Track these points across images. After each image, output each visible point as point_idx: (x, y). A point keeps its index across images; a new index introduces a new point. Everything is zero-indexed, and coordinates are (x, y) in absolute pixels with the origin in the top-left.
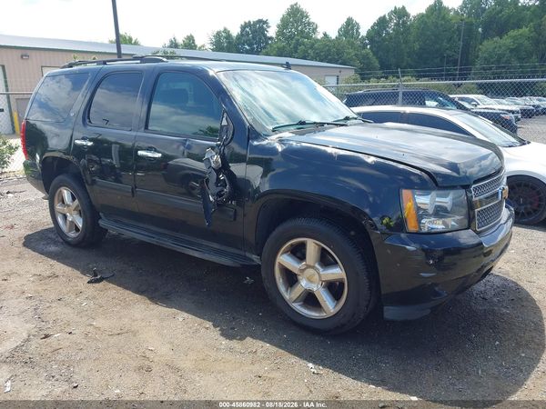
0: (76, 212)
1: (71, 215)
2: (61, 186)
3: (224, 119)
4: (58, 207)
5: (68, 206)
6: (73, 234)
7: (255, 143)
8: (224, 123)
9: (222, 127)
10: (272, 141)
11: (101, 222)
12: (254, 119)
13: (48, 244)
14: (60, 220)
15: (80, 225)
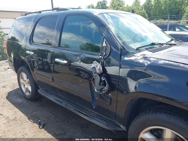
0: (28, 84)
1: (27, 85)
2: (22, 72)
3: (104, 42)
4: (21, 81)
5: (25, 81)
6: (27, 94)
7: (126, 59)
8: (104, 45)
9: (103, 47)
10: (138, 57)
11: (39, 91)
12: (124, 43)
13: (17, 97)
14: (22, 87)
15: (30, 90)
